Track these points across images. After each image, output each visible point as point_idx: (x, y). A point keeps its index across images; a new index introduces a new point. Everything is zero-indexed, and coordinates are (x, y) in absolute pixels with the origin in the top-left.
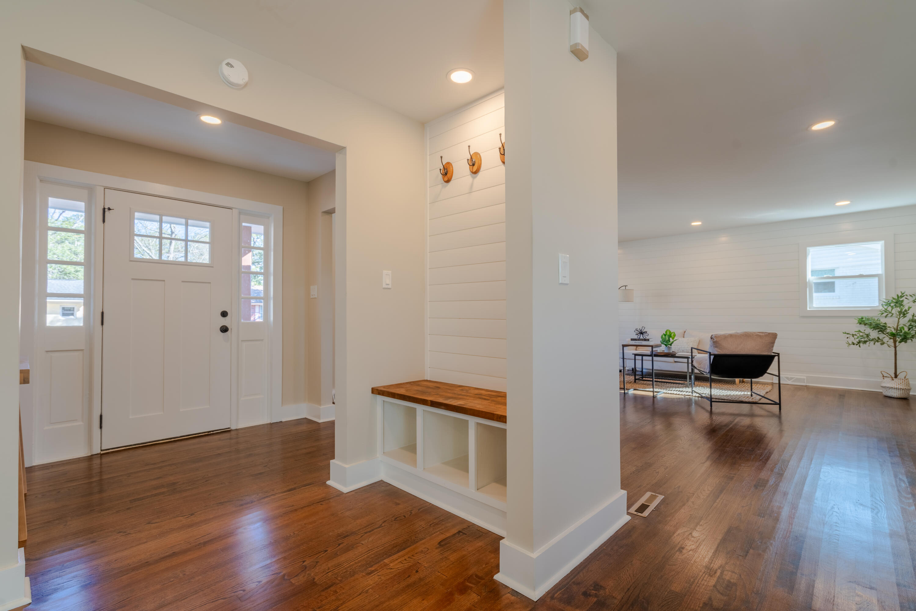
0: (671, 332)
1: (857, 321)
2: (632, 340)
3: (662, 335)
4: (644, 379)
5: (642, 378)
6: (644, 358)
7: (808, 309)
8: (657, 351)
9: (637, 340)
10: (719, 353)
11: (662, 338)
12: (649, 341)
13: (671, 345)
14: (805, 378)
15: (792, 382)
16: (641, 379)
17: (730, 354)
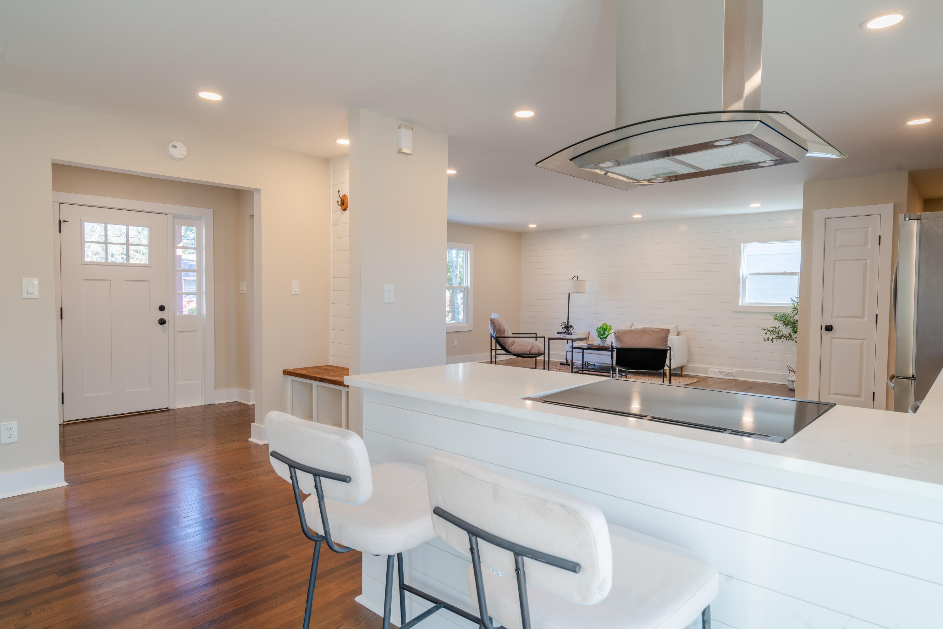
0: (607, 325)
1: (773, 318)
2: (558, 333)
3: (597, 329)
4: (584, 372)
5: (583, 371)
6: (585, 351)
7: (740, 304)
8: (594, 344)
9: (562, 334)
10: (621, 347)
11: (597, 332)
12: (572, 334)
13: (606, 338)
14: (734, 372)
15: (723, 376)
16: (581, 372)
17: (630, 347)
